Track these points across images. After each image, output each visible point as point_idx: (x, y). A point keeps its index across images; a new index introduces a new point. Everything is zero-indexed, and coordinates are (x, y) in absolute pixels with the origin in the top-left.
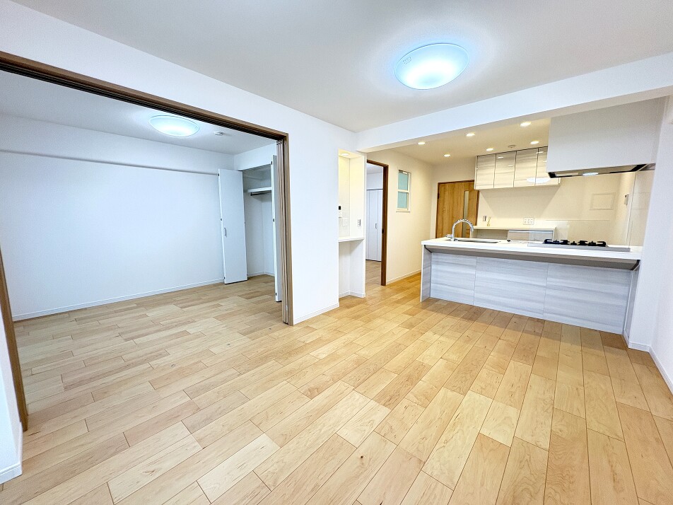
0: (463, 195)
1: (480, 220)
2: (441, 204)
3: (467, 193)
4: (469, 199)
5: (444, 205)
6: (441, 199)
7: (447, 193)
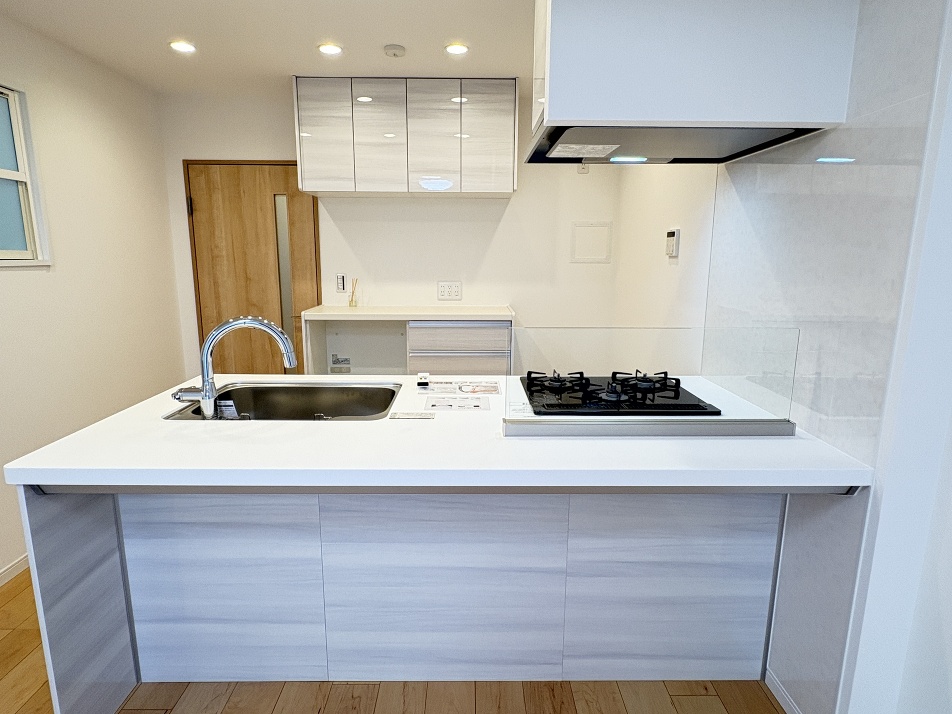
0: (270, 206)
1: (328, 287)
2: (202, 232)
3: (282, 201)
4: (292, 223)
5: (212, 234)
6: (198, 215)
7: (218, 197)
